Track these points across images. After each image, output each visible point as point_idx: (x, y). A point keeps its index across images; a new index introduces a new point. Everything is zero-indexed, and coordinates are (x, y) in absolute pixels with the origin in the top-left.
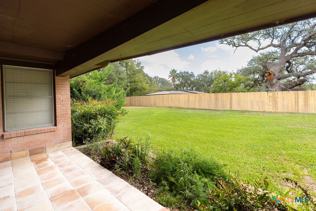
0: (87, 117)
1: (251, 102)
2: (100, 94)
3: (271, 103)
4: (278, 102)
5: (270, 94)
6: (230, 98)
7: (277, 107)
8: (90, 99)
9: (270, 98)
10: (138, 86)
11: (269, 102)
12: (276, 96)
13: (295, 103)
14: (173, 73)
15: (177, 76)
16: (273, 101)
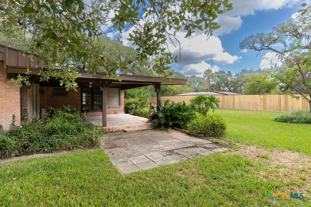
0: (129, 104)
1: (248, 103)
2: (135, 96)
3: (262, 104)
4: (267, 104)
5: (262, 96)
6: (233, 100)
7: (266, 107)
8: (130, 98)
9: (262, 100)
10: (167, 88)
11: (260, 103)
12: (266, 99)
13: (279, 105)
14: (208, 73)
15: (211, 76)
16: (263, 103)
